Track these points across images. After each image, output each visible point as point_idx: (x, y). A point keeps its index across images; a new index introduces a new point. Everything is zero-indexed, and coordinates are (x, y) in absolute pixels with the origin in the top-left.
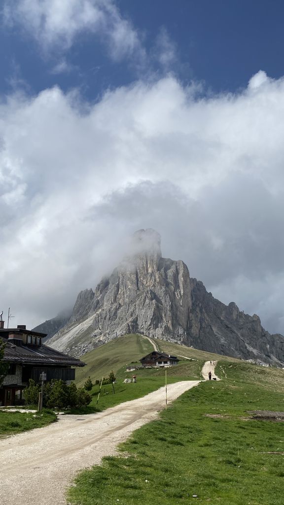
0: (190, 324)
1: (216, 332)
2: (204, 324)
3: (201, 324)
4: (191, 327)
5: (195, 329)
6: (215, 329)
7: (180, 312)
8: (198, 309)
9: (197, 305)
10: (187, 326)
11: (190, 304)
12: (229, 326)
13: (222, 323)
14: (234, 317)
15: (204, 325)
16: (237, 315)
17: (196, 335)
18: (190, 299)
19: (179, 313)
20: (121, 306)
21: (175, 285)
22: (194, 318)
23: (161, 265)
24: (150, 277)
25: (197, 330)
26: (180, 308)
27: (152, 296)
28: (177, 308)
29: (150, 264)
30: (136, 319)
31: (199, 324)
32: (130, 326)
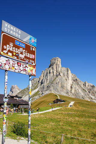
4: (72, 90)
6: (80, 91)
8: (74, 84)
11: (71, 83)
12: (85, 89)
13: (82, 88)
14: (87, 86)
15: (76, 89)
17: (74, 93)
19: (67, 86)
20: (48, 84)
21: (66, 76)
22: (73, 87)
23: (61, 70)
24: (58, 74)
25: (74, 91)
26: (68, 84)
27: (58, 80)
28: (67, 84)
29: (58, 69)
30: (53, 88)
31: (74, 89)
32: (51, 90)
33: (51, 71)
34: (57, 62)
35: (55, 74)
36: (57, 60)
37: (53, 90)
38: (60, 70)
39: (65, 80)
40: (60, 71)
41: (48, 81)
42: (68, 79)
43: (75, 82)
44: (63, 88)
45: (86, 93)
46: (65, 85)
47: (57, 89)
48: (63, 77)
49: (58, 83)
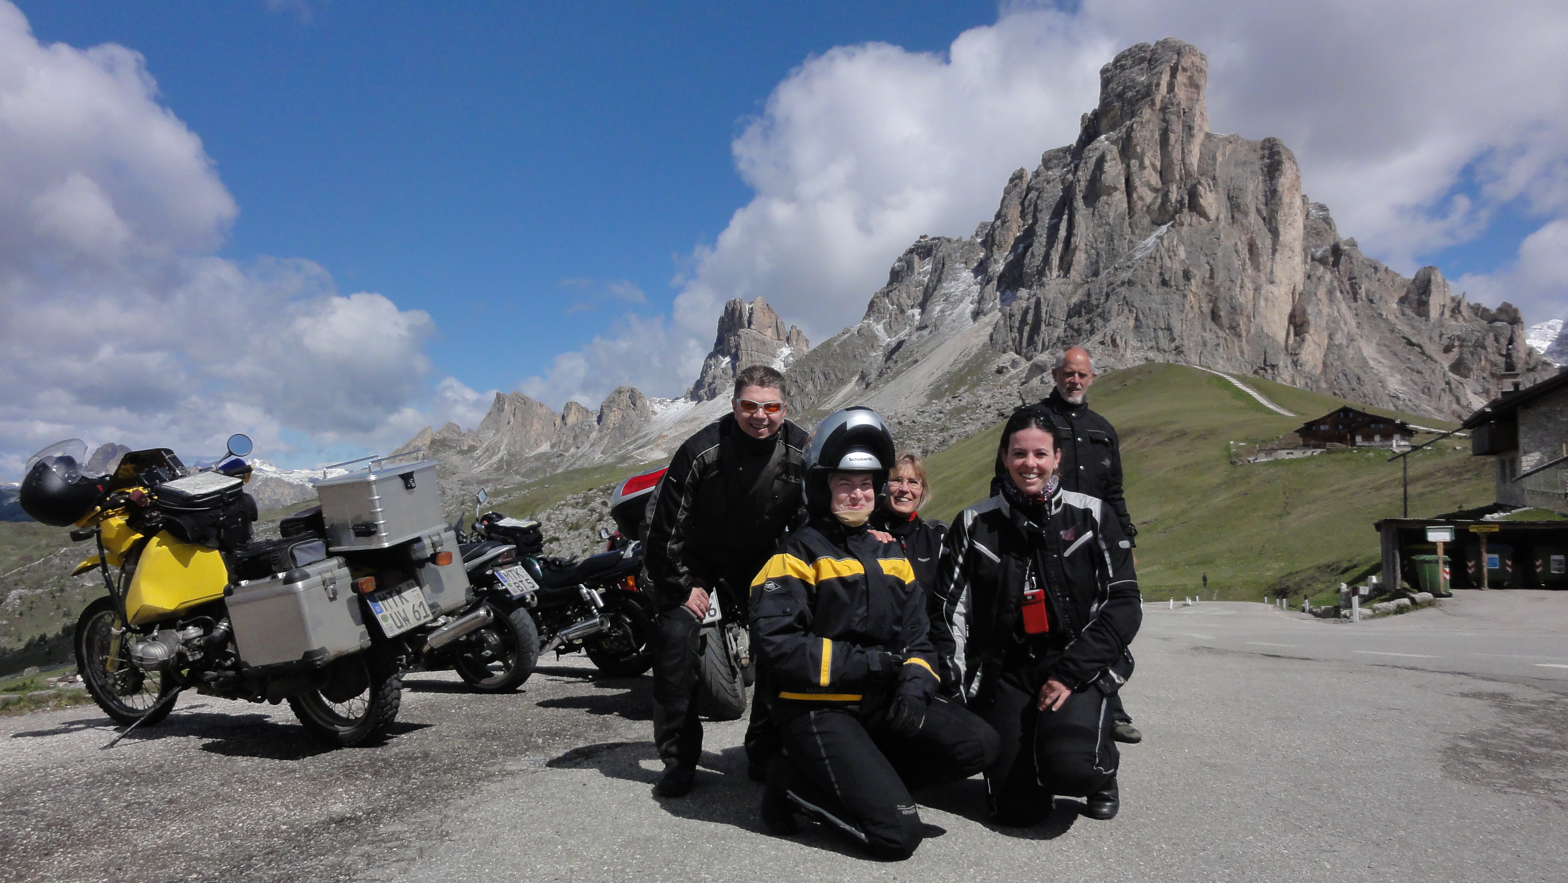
0: (1296, 334)
1: (1374, 359)
2: (1339, 335)
3: (1331, 337)
4: (1299, 344)
5: (1310, 349)
6: (1369, 350)
7: (1266, 299)
8: (1321, 292)
9: (1319, 279)
10: (1287, 341)
11: (1299, 278)
12: (1414, 340)
13: (1392, 331)
14: (1434, 313)
15: (1339, 339)
16: (1444, 306)
17: (1315, 366)
18: (1298, 259)
19: (1262, 303)
20: (1078, 286)
21: (1253, 217)
22: (1311, 318)
23: (1209, 157)
24: (1174, 196)
25: (1319, 356)
26: (1267, 288)
27: (1182, 253)
28: (1257, 289)
29: (1176, 155)
30: (1132, 323)
31: (1325, 334)
32: (1114, 341)
33: (1113, 171)
34: (1171, 88)
35: (1146, 196)
36: (1174, 71)
37: (1133, 342)
38: (1194, 160)
39: (1244, 254)
40: (1194, 170)
41: (1080, 259)
42: (1269, 242)
43: (1328, 277)
44: (1225, 321)
45: (1427, 373)
46: (1244, 298)
47: (1169, 329)
48: (1222, 223)
49: (1181, 281)
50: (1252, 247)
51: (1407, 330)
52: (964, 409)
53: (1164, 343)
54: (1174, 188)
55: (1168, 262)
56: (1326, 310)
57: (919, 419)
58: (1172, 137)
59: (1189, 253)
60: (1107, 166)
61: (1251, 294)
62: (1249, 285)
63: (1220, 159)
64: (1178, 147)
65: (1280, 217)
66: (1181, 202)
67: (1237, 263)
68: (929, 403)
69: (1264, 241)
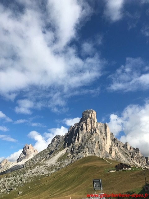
1: (121, 156)
4: (111, 153)
8: (113, 145)
11: (110, 143)
12: (126, 153)
13: (123, 151)
14: (128, 149)
15: (116, 152)
17: (114, 157)
18: (110, 140)
19: (106, 147)
20: (80, 143)
21: (103, 134)
22: (112, 149)
23: (97, 125)
24: (93, 130)
25: (114, 155)
26: (106, 145)
27: (94, 139)
29: (93, 125)
30: (88, 149)
31: (115, 152)
32: (85, 152)
33: (84, 126)
34: (92, 116)
35: (89, 130)
36: (92, 114)
37: (88, 152)
38: (95, 125)
39: (103, 139)
40: (95, 127)
41: (80, 139)
42: (106, 138)
43: (114, 143)
44: (101, 149)
45: (129, 158)
46: (103, 146)
47: (93, 150)
48: (100, 135)
49: (94, 143)
50: (104, 139)
51: (125, 151)
52: (62, 163)
53: (92, 153)
54: (93, 129)
55: (92, 140)
56: (114, 148)
57: (55, 165)
58: (92, 122)
59: (95, 139)
60: (83, 126)
61: (104, 145)
62: (104, 144)
63: (99, 126)
64: (93, 124)
65: (107, 134)
66: (94, 131)
67: (102, 141)
68: (57, 162)
69: (105, 138)
